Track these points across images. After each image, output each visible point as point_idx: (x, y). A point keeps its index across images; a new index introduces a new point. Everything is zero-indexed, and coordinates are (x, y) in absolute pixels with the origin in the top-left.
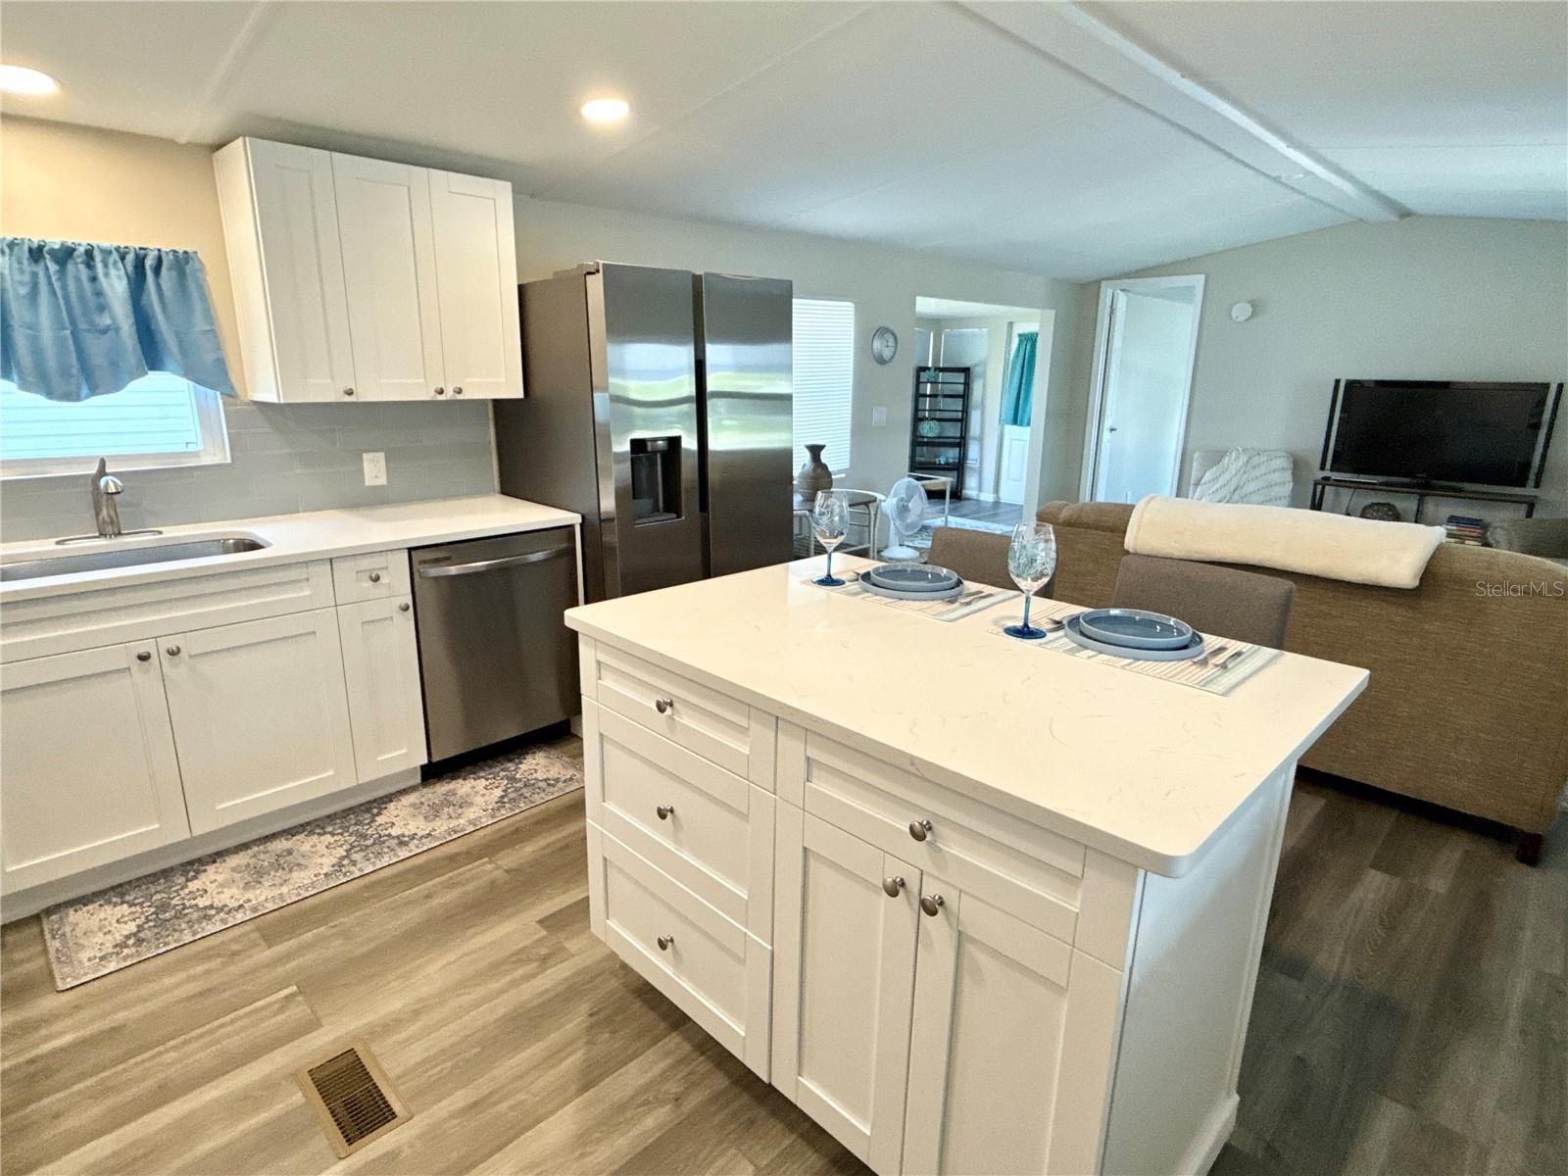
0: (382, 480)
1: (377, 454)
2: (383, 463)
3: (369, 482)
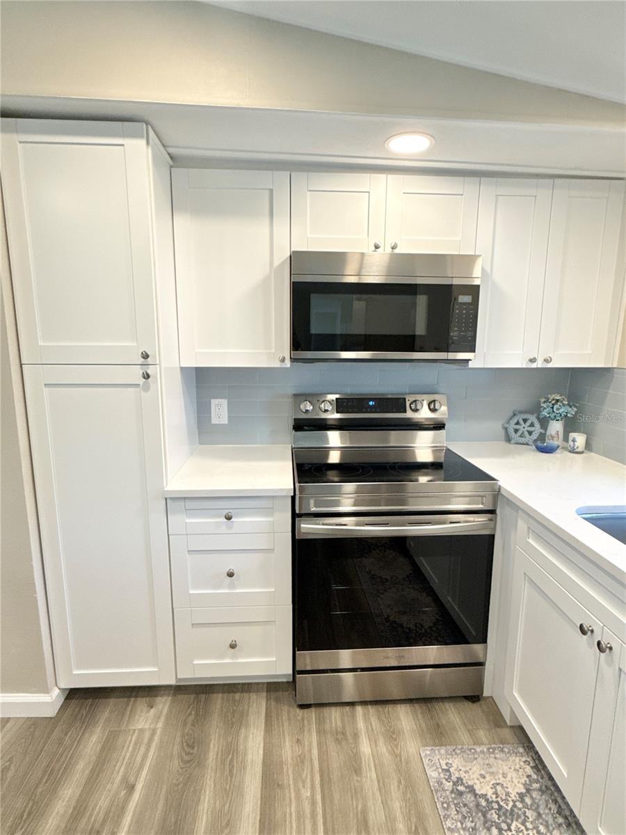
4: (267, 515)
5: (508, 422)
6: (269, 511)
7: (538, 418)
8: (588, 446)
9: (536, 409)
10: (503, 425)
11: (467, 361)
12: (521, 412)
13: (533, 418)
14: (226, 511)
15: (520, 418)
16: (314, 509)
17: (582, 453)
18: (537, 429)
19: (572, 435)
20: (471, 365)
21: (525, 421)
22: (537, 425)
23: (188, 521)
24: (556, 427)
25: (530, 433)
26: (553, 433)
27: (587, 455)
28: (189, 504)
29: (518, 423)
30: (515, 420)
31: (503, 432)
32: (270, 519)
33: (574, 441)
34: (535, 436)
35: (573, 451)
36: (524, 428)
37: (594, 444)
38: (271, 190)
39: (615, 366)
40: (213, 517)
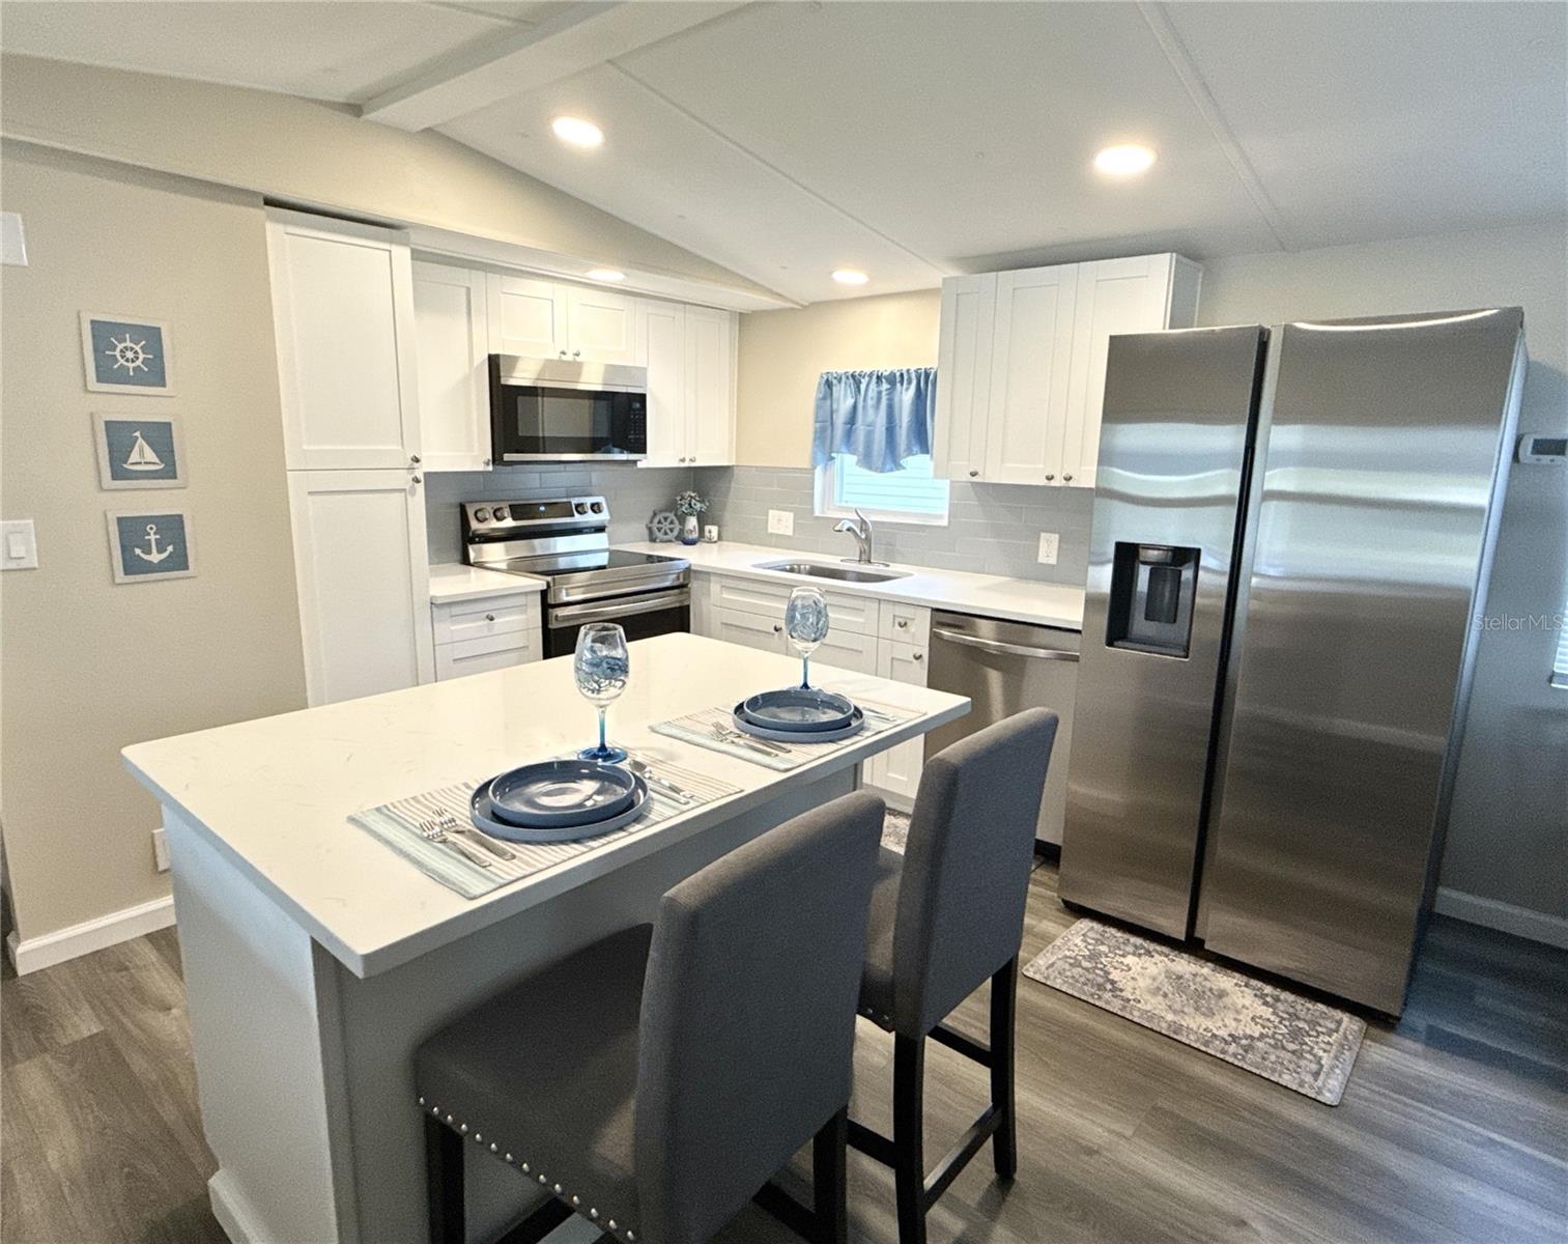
0: (1053, 560)
1: (1053, 535)
2: (1056, 544)
3: (1042, 559)
4: (522, 613)
5: (651, 522)
6: (523, 608)
7: (676, 515)
8: (720, 538)
9: (672, 506)
10: (647, 526)
11: (635, 462)
12: (661, 511)
13: (672, 516)
14: (486, 614)
15: (660, 517)
16: (566, 599)
17: (715, 542)
18: (677, 527)
19: (707, 528)
20: (640, 465)
21: (666, 519)
22: (676, 522)
23: (453, 628)
24: (692, 522)
25: (672, 530)
26: (691, 528)
27: (719, 543)
28: (456, 610)
29: (659, 522)
30: (656, 520)
31: (646, 532)
32: (524, 616)
33: (710, 532)
34: (676, 533)
35: (710, 541)
36: (666, 526)
37: (724, 535)
38: (468, 289)
39: (733, 463)
40: (473, 621)
